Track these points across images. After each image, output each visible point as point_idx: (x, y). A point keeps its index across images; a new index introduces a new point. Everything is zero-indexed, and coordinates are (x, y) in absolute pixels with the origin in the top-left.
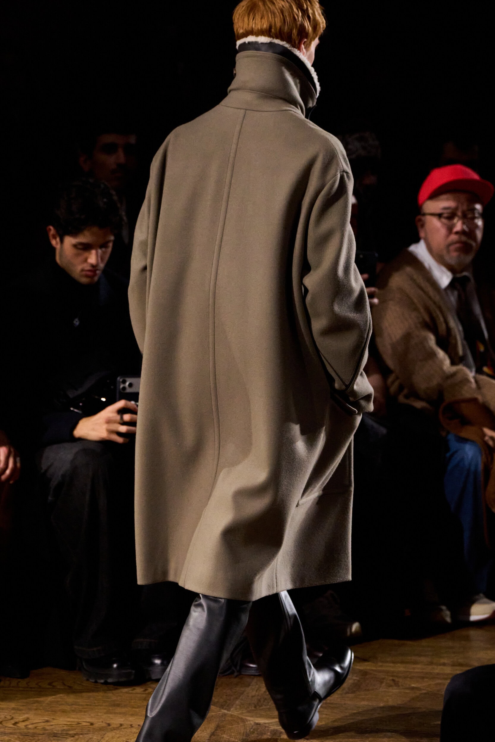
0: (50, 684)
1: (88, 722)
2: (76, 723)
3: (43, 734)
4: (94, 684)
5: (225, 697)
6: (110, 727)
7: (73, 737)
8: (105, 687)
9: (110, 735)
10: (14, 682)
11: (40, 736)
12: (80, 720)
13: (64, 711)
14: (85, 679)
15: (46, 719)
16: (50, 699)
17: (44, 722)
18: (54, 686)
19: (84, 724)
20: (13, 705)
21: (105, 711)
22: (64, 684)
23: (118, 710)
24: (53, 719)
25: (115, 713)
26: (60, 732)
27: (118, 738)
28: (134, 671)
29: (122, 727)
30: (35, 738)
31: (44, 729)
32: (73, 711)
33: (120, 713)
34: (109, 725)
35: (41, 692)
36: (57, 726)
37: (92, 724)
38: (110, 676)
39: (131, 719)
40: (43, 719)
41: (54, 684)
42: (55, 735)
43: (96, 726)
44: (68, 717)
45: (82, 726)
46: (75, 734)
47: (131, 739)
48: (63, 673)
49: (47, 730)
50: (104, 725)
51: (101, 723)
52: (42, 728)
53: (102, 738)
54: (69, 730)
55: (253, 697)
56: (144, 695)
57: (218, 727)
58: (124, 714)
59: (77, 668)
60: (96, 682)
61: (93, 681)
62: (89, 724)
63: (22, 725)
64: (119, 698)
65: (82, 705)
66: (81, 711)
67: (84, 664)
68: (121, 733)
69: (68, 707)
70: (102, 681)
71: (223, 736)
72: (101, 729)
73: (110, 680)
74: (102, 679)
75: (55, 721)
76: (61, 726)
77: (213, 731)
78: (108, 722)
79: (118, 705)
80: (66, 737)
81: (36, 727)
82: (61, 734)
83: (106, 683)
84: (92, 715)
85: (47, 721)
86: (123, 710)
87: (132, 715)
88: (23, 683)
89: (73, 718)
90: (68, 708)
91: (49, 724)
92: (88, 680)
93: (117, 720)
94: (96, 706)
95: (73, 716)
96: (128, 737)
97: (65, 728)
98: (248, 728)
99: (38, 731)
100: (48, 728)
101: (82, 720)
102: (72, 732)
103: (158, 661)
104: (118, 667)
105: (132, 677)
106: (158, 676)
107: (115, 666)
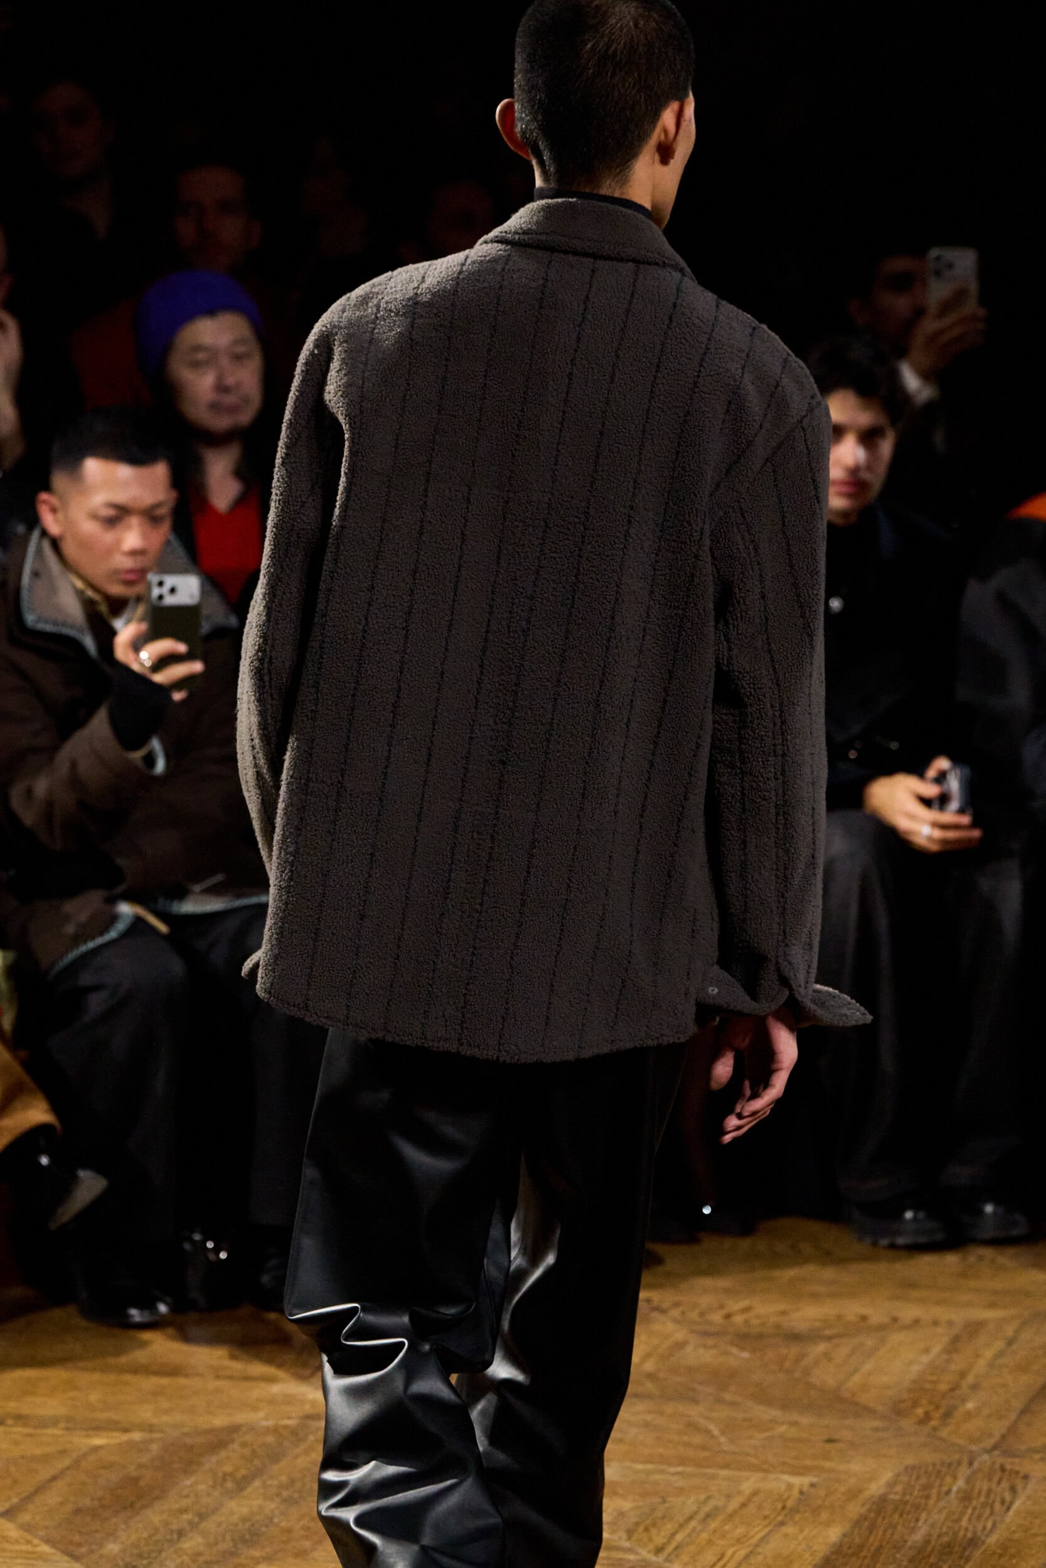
0: (792, 1247)
1: (858, 1315)
2: (836, 1317)
3: (776, 1336)
6: (898, 1324)
7: (828, 1340)
9: (896, 1338)
10: (728, 1243)
11: (771, 1338)
12: (840, 1312)
13: (815, 1296)
15: (784, 1308)
16: (792, 1273)
17: (778, 1314)
18: (798, 1250)
19: (851, 1318)
20: (723, 1283)
21: (889, 1295)
22: (817, 1246)
23: (915, 1294)
24: (796, 1310)
25: (908, 1299)
26: (806, 1332)
29: (919, 1325)
31: (778, 1326)
32: (831, 1295)
33: (916, 1300)
34: (895, 1320)
35: (775, 1260)
36: (801, 1321)
37: (864, 1318)
38: (900, 1233)
39: (935, 1310)
40: (776, 1308)
41: (801, 1246)
42: (798, 1337)
43: (872, 1321)
44: (823, 1307)
45: (846, 1321)
46: (833, 1336)
47: (934, 1346)
48: (814, 1227)
49: (783, 1328)
50: (886, 1320)
51: (881, 1317)
52: (775, 1325)
53: (882, 1342)
54: (822, 1328)
56: (961, 1267)
58: (924, 1301)
60: (875, 1244)
61: (870, 1241)
62: (859, 1318)
63: (738, 1319)
66: (842, 1296)
67: (855, 1211)
68: (917, 1334)
70: (886, 1242)
72: (881, 1328)
73: (900, 1241)
74: (884, 1238)
75: (800, 1313)
76: (809, 1321)
78: (894, 1315)
79: (912, 1285)
80: (815, 1340)
81: (763, 1324)
82: (808, 1335)
83: (893, 1246)
84: (866, 1302)
85: (784, 1313)
86: (923, 1294)
87: (939, 1303)
88: (744, 1244)
89: (831, 1308)
90: (821, 1289)
91: (787, 1317)
93: (909, 1312)
95: (830, 1305)
96: (928, 1343)
97: (817, 1324)
99: (767, 1331)
100: (784, 1324)
101: (846, 1312)
102: (827, 1332)
103: (989, 1209)
104: (915, 1219)
105: (939, 1236)
106: (988, 1234)
107: (909, 1215)
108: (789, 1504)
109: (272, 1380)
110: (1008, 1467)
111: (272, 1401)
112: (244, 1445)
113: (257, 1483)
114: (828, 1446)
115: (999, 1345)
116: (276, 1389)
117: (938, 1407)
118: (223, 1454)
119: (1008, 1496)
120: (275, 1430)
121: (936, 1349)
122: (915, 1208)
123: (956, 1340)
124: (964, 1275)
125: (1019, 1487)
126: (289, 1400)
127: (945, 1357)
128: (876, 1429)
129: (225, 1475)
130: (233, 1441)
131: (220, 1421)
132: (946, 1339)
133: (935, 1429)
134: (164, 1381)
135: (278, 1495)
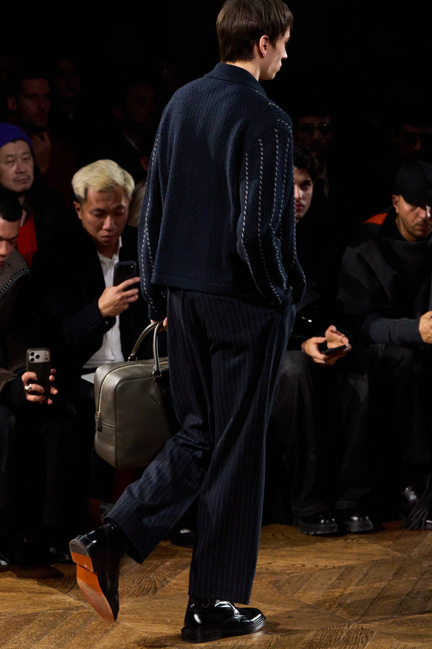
0: (273, 536)
1: (301, 564)
2: (292, 565)
3: (267, 573)
4: (307, 535)
5: (406, 545)
6: (317, 568)
7: (289, 575)
8: (315, 538)
9: (317, 573)
11: (264, 574)
12: (294, 563)
13: (283, 556)
14: (300, 531)
15: (270, 562)
17: (266, 564)
18: (276, 537)
19: (298, 565)
21: (314, 556)
22: (284, 536)
23: (325, 555)
24: (275, 562)
25: (322, 557)
26: (279, 572)
27: (323, 576)
28: (337, 526)
29: (326, 568)
30: (259, 576)
31: (267, 569)
32: (290, 556)
33: (326, 557)
34: (317, 566)
36: (277, 567)
37: (304, 566)
38: (319, 529)
39: (334, 562)
40: (267, 561)
41: (277, 535)
42: (276, 574)
43: (307, 567)
44: (286, 561)
45: (297, 567)
46: (291, 573)
47: (333, 577)
48: (283, 527)
49: (269, 570)
50: (313, 566)
51: (311, 565)
52: (266, 569)
53: (311, 576)
54: (286, 570)
55: (428, 545)
56: (344, 544)
57: (400, 568)
58: (329, 558)
59: (294, 524)
60: (308, 534)
61: (306, 533)
62: (301, 566)
64: (325, 546)
65: (296, 552)
66: (295, 556)
67: (299, 521)
68: (326, 572)
69: (286, 553)
70: (313, 533)
71: (404, 574)
72: (311, 569)
73: (318, 532)
74: (312, 531)
75: (276, 563)
76: (280, 567)
77: (396, 571)
78: (316, 564)
79: (324, 552)
80: (283, 575)
81: (261, 568)
82: (280, 572)
83: (315, 535)
84: (304, 559)
85: (270, 563)
86: (328, 555)
87: (335, 559)
89: (290, 561)
91: (271, 565)
92: (302, 532)
93: (323, 563)
94: (308, 552)
95: (290, 560)
96: (330, 576)
97: (284, 568)
98: (423, 569)
99: (262, 571)
100: (270, 568)
101: (296, 563)
102: (288, 572)
103: (355, 518)
104: (325, 522)
105: (335, 530)
106: (356, 530)
107: (322, 521)
108: (272, 644)
109: (53, 594)
110: (364, 627)
111: (52, 602)
112: (40, 621)
113: (46, 637)
114: (289, 619)
115: (361, 576)
116: (54, 597)
117: (335, 603)
118: (31, 625)
119: (364, 640)
120: (54, 615)
121: (334, 578)
122: (325, 519)
123: (342, 574)
124: (345, 547)
125: (370, 636)
126: (59, 602)
127: (338, 581)
128: (308, 612)
129: (32, 634)
130: (35, 619)
131: (29, 611)
132: (338, 575)
133: (333, 612)
134: (6, 594)
135: (55, 642)
